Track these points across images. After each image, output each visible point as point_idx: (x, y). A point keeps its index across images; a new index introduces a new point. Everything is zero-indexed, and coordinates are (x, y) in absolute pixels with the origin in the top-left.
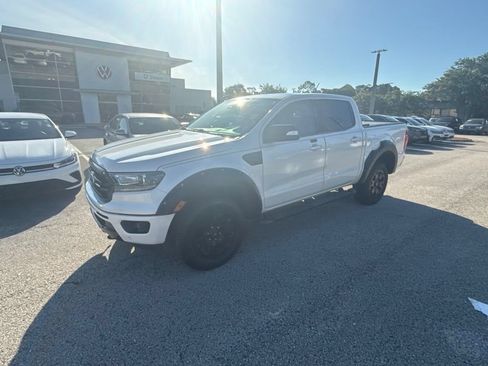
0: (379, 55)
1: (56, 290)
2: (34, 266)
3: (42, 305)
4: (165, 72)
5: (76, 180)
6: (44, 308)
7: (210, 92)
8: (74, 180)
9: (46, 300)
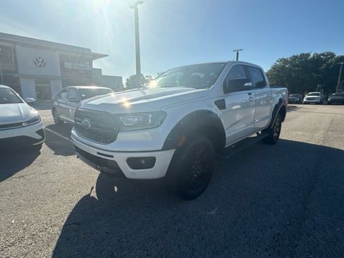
0: (238, 53)
1: (60, 233)
2: (26, 212)
3: (51, 250)
4: (88, 63)
5: (41, 137)
6: (54, 252)
7: (121, 78)
8: (39, 137)
9: (54, 244)
